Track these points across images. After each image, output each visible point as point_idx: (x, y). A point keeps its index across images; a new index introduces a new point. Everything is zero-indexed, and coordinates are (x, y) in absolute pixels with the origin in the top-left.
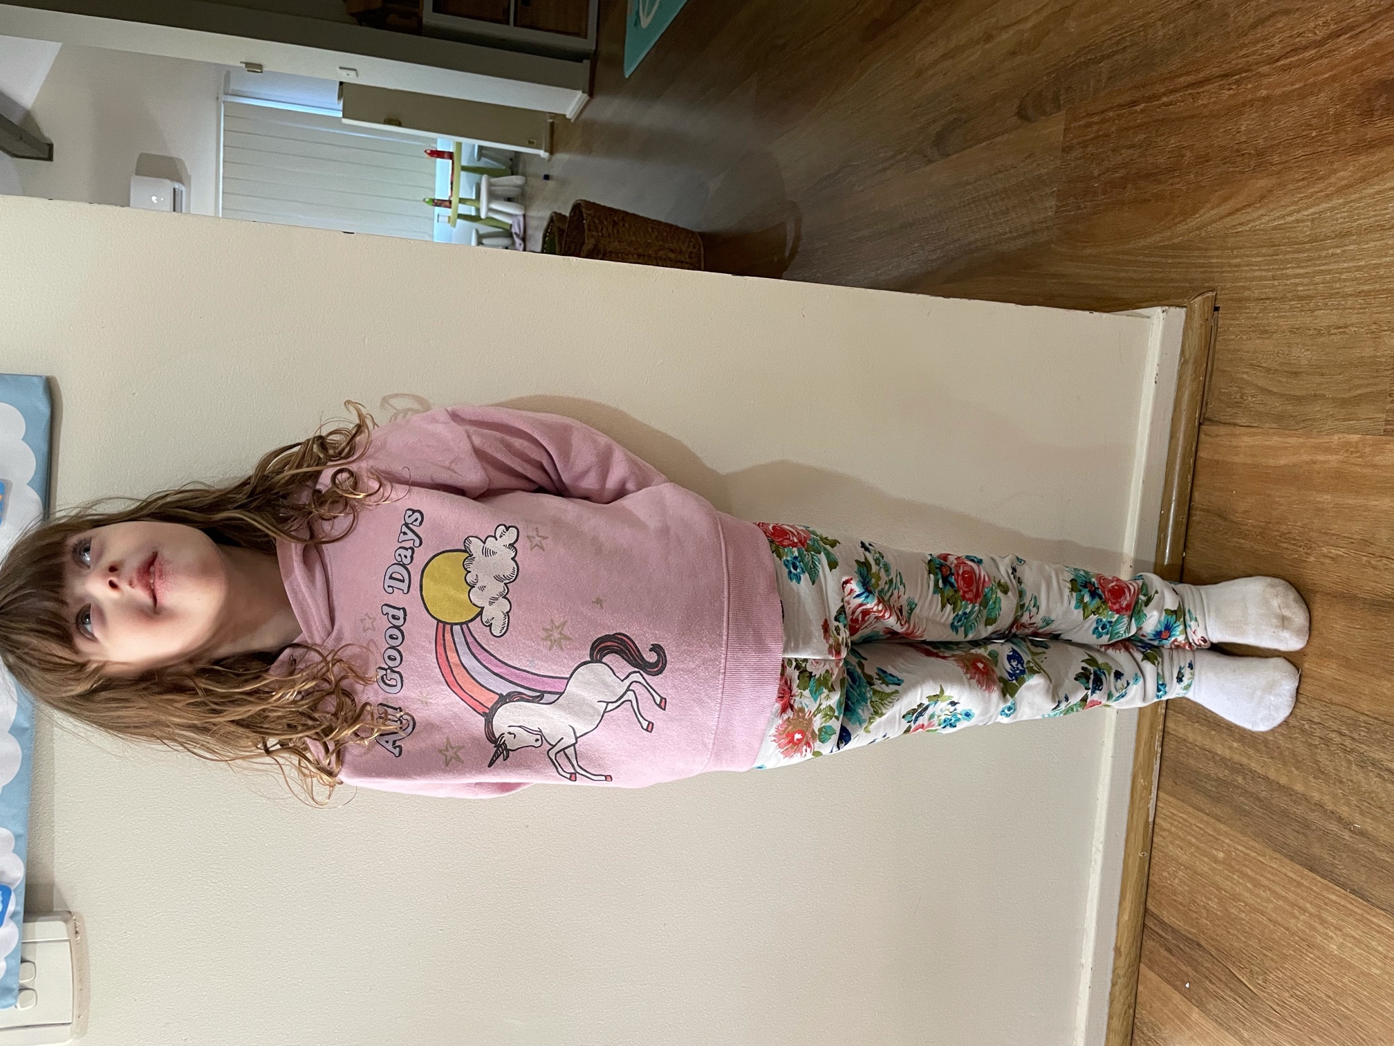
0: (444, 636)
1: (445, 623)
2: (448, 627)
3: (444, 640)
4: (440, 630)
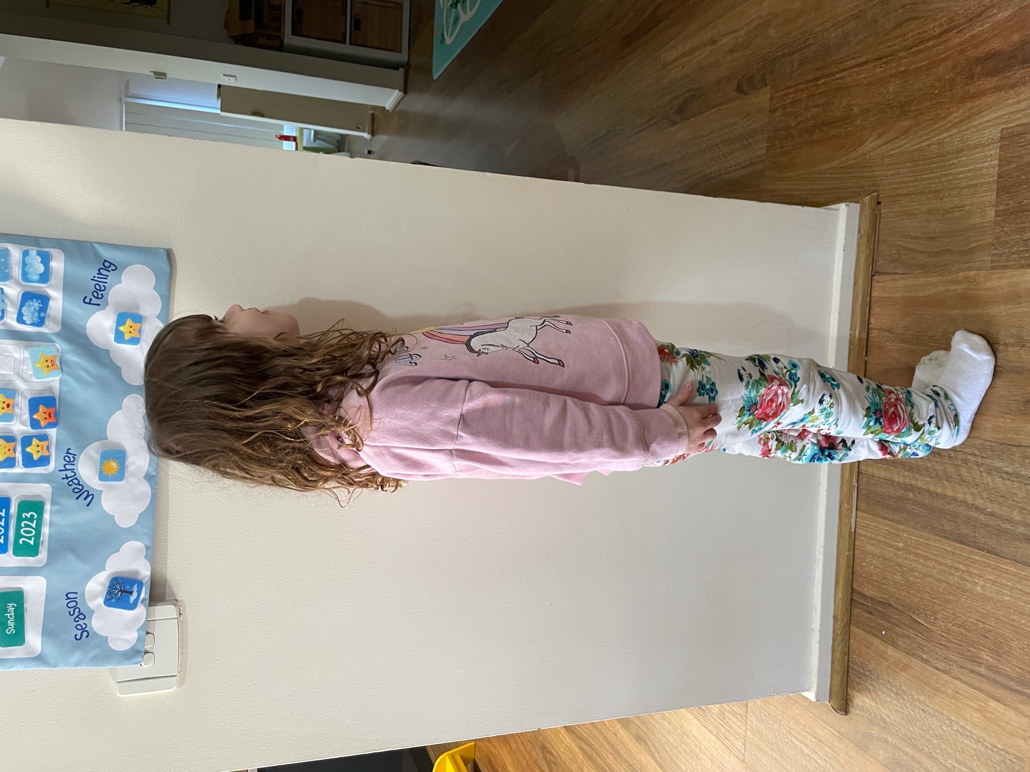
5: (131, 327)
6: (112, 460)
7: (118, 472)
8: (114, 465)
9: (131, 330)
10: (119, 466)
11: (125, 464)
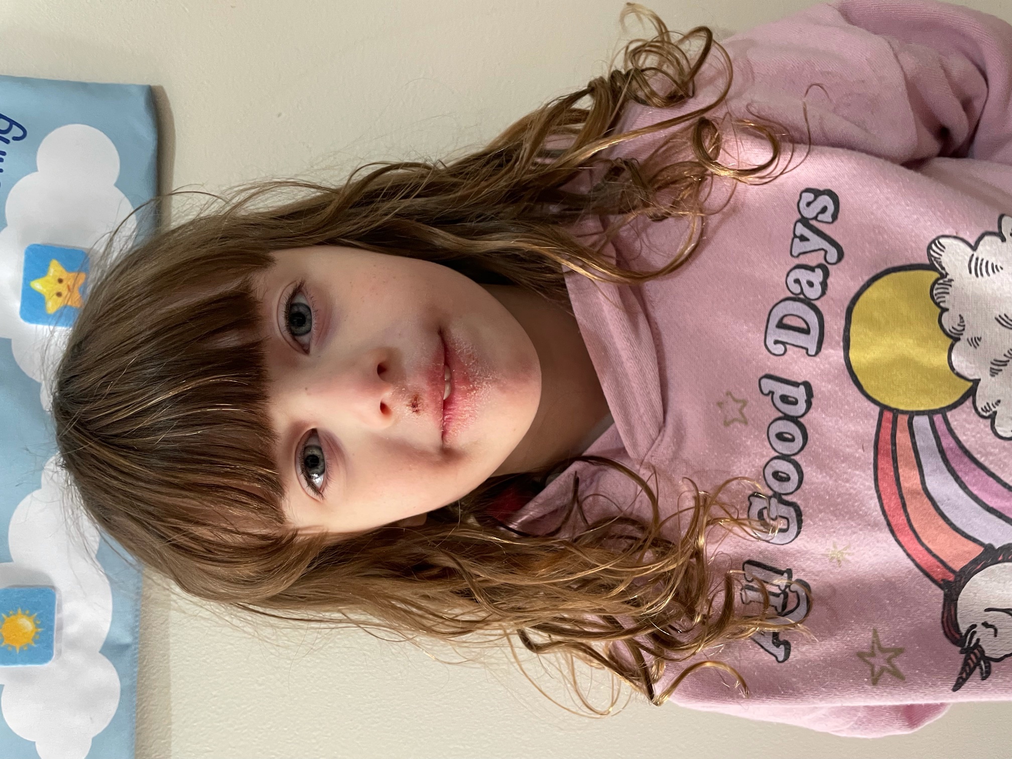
0: (894, 436)
1: (896, 412)
2: (903, 420)
3: (894, 444)
4: (887, 426)
5: (60, 281)
6: (20, 611)
7: (36, 642)
8: (27, 624)
9: (62, 288)
10: (37, 626)
11: (52, 620)
